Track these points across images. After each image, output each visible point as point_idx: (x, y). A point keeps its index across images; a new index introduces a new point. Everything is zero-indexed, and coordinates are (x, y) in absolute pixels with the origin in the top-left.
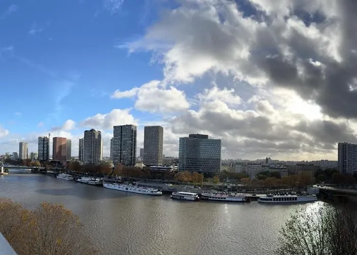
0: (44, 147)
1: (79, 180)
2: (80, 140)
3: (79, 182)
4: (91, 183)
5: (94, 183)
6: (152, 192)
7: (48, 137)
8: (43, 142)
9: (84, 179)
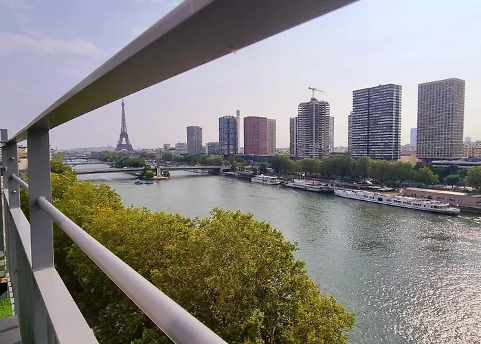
0: (228, 133)
1: (290, 184)
2: (292, 120)
3: (288, 187)
4: (311, 189)
5: (316, 188)
6: (435, 207)
7: (235, 116)
8: (228, 125)
9: (299, 182)
